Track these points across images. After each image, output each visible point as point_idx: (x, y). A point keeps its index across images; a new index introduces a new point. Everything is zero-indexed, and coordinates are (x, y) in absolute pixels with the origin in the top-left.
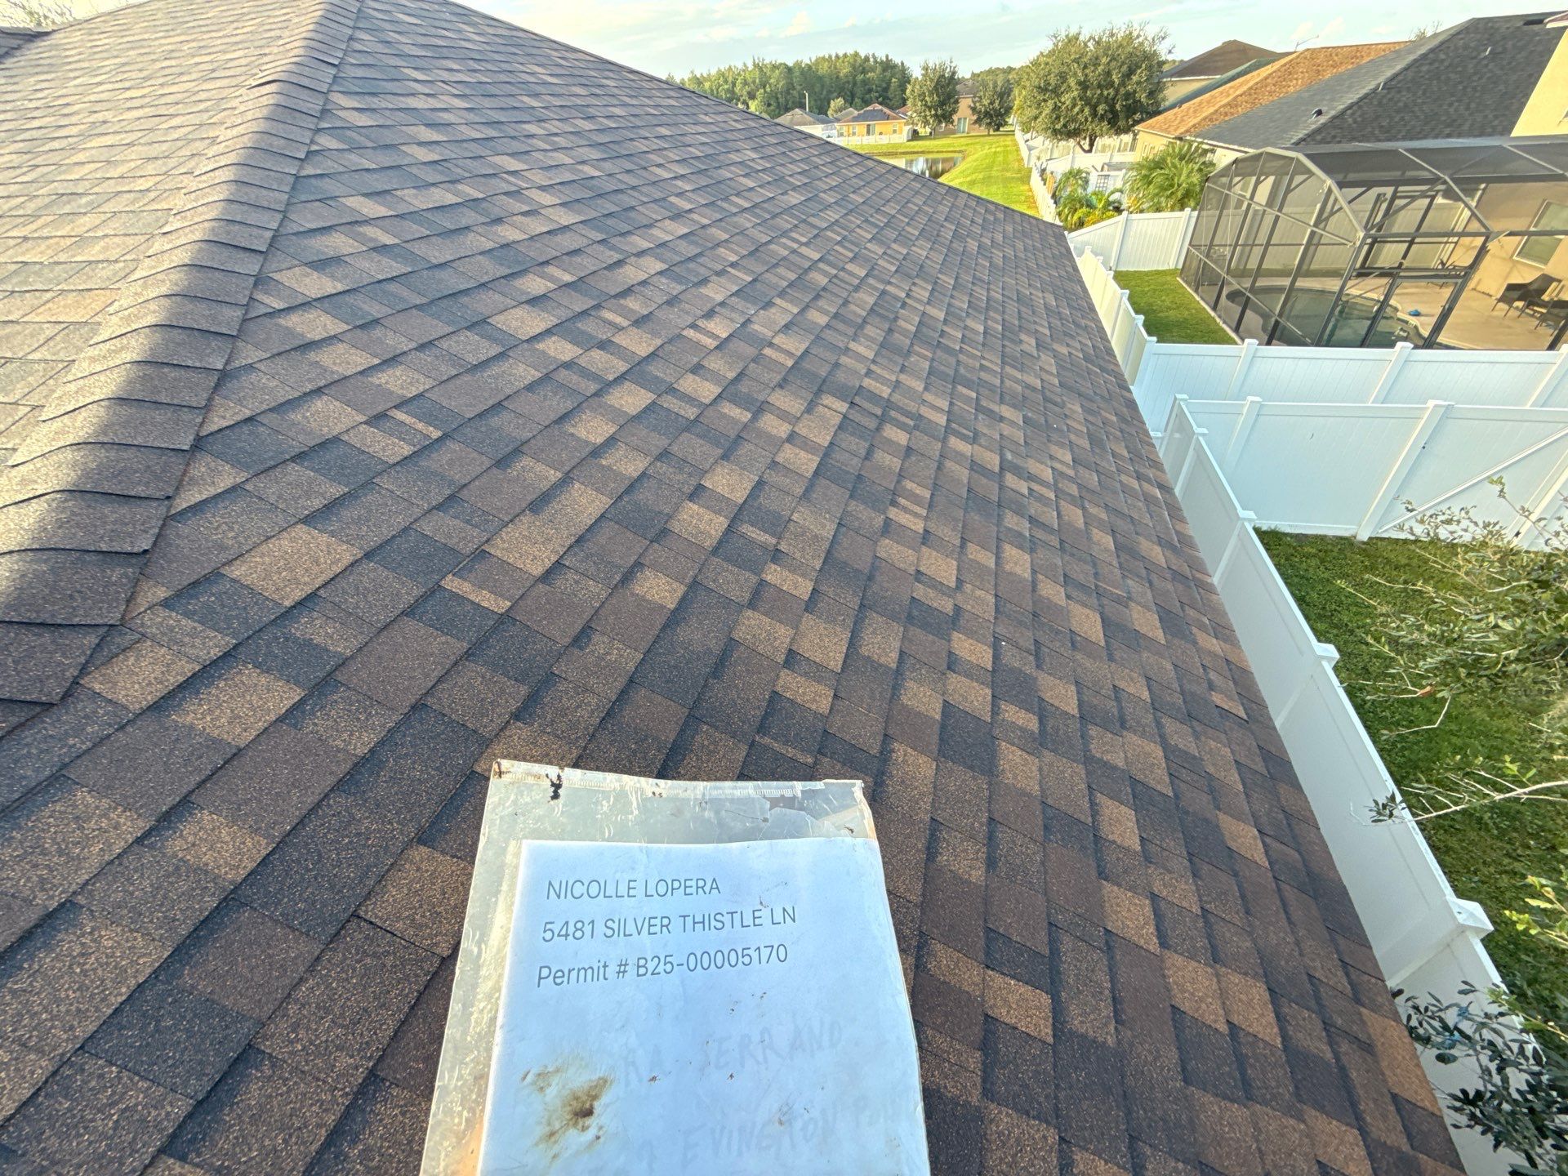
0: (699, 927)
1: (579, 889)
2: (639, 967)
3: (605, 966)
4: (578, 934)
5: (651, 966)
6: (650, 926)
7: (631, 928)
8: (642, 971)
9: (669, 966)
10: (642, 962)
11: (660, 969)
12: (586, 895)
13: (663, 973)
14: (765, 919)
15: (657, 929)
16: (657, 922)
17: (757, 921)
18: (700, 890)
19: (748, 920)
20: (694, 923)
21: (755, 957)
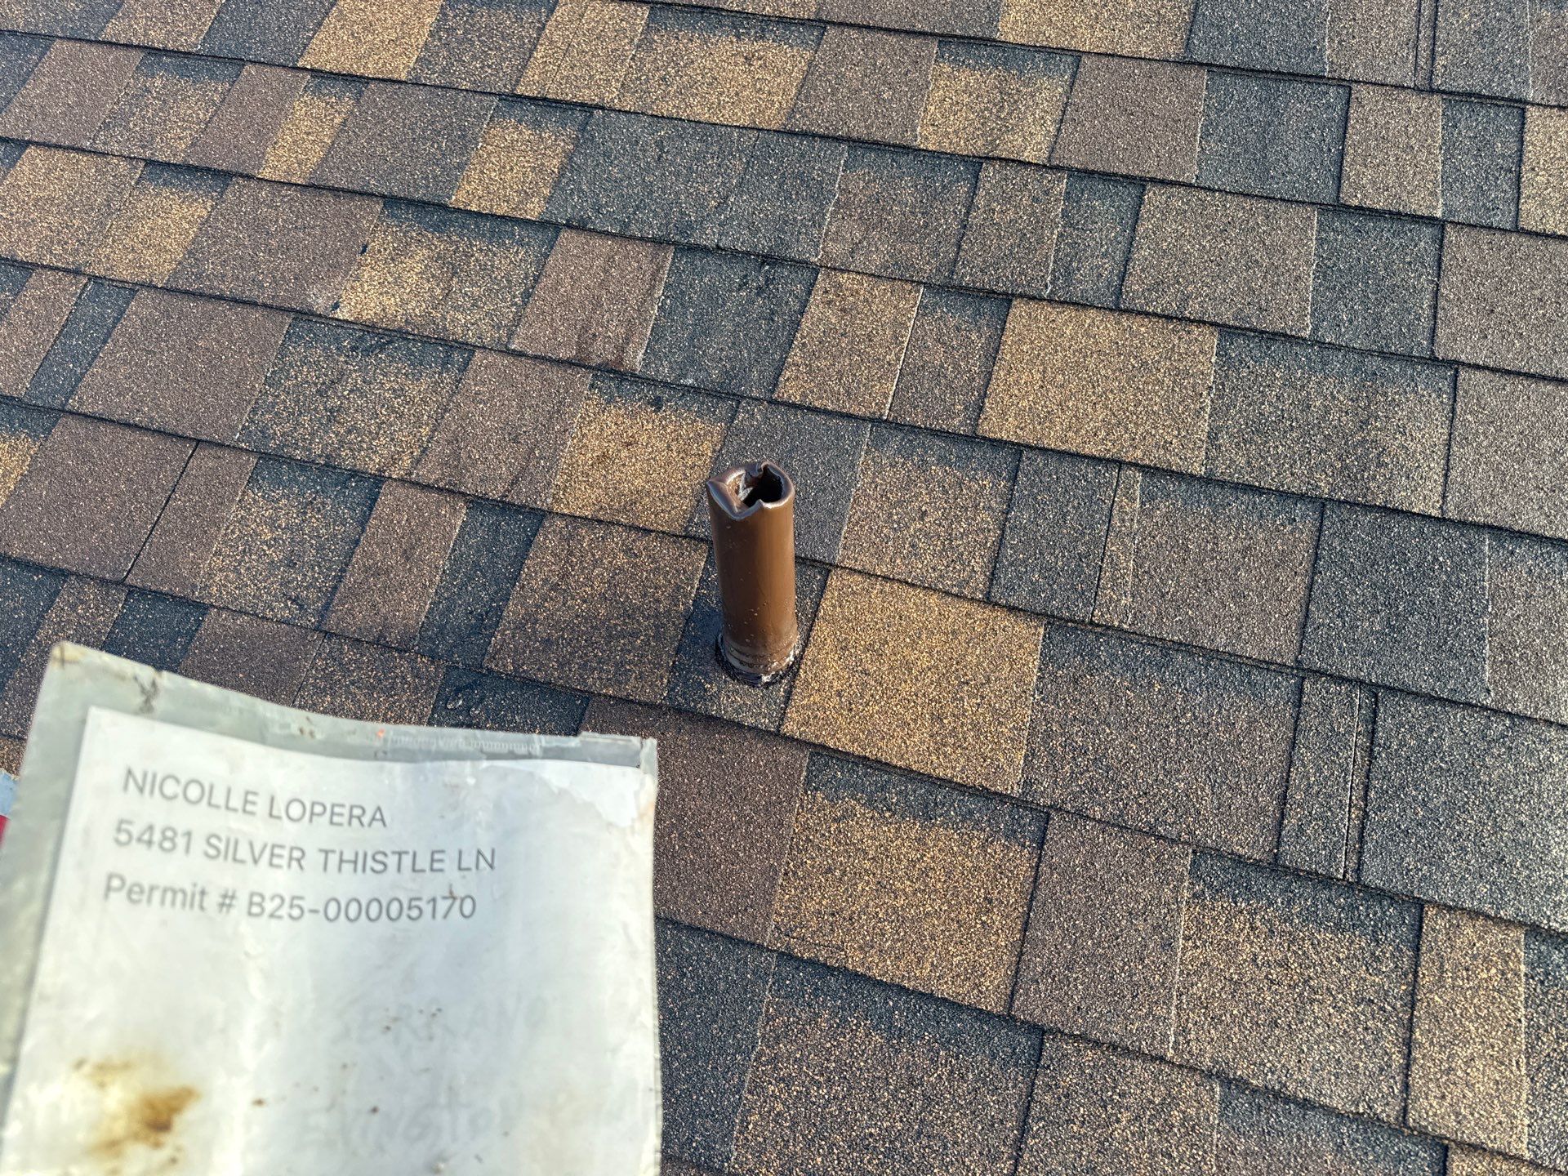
0: (347, 868)
1: (170, 788)
3: (203, 893)
4: (167, 845)
5: (270, 906)
6: (272, 855)
7: (243, 852)
8: (255, 910)
9: (296, 912)
10: (256, 899)
11: (284, 912)
12: (180, 799)
13: (287, 916)
14: (449, 865)
15: (284, 862)
16: (286, 853)
17: (436, 866)
18: (355, 821)
19: (423, 861)
20: (341, 861)
21: (427, 910)
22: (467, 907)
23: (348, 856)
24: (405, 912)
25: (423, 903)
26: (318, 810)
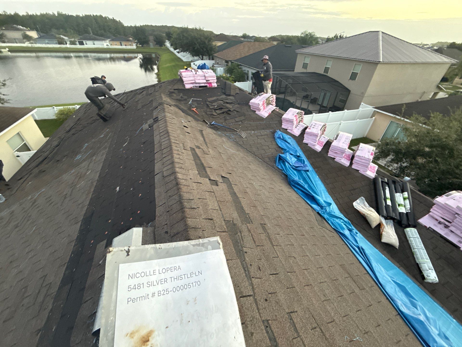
0: (176, 280)
4: (139, 287)
5: (162, 293)
6: (161, 282)
7: (155, 283)
9: (168, 292)
10: (159, 292)
11: (165, 293)
12: (140, 277)
15: (163, 282)
16: (163, 280)
17: (192, 276)
18: (175, 270)
21: (192, 285)
22: (199, 284)
23: (175, 277)
24: (188, 287)
25: (190, 284)
26: (168, 269)
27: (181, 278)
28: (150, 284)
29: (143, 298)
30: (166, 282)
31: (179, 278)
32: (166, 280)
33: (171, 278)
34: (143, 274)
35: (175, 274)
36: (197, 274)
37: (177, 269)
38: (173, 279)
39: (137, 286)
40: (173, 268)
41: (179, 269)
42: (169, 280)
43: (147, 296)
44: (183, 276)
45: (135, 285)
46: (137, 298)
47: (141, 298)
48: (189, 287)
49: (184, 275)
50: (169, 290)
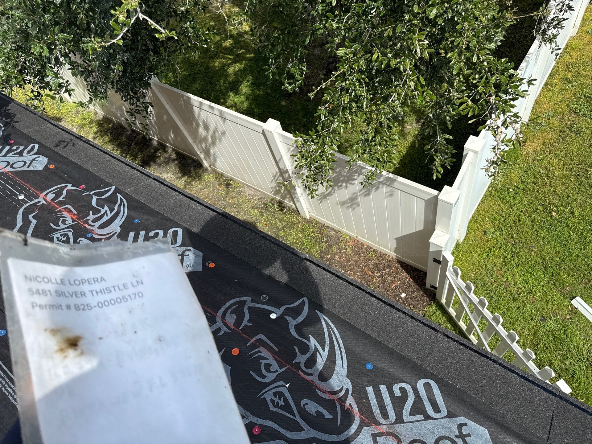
0: (100, 294)
1: (38, 279)
2: (76, 308)
3: (61, 305)
4: (45, 294)
5: (82, 307)
6: (76, 295)
7: (67, 294)
8: (78, 309)
9: (90, 308)
10: (77, 306)
11: (86, 308)
12: (43, 282)
13: (88, 310)
14: (130, 285)
15: (80, 295)
16: (79, 293)
17: (126, 287)
18: (96, 282)
19: (122, 287)
20: (97, 293)
21: (129, 298)
22: (140, 295)
24: (122, 300)
25: (127, 297)
26: (84, 281)
27: (109, 291)
28: (60, 293)
29: (54, 307)
30: (83, 296)
31: (106, 291)
32: (83, 293)
33: (92, 291)
34: (46, 280)
35: (97, 287)
36: (135, 284)
37: (99, 280)
38: (94, 293)
39: (41, 292)
40: (92, 280)
41: (103, 281)
42: (88, 294)
43: (60, 307)
44: (112, 289)
45: (38, 290)
46: (46, 306)
47: (51, 307)
48: (125, 300)
49: (114, 287)
50: (92, 305)
